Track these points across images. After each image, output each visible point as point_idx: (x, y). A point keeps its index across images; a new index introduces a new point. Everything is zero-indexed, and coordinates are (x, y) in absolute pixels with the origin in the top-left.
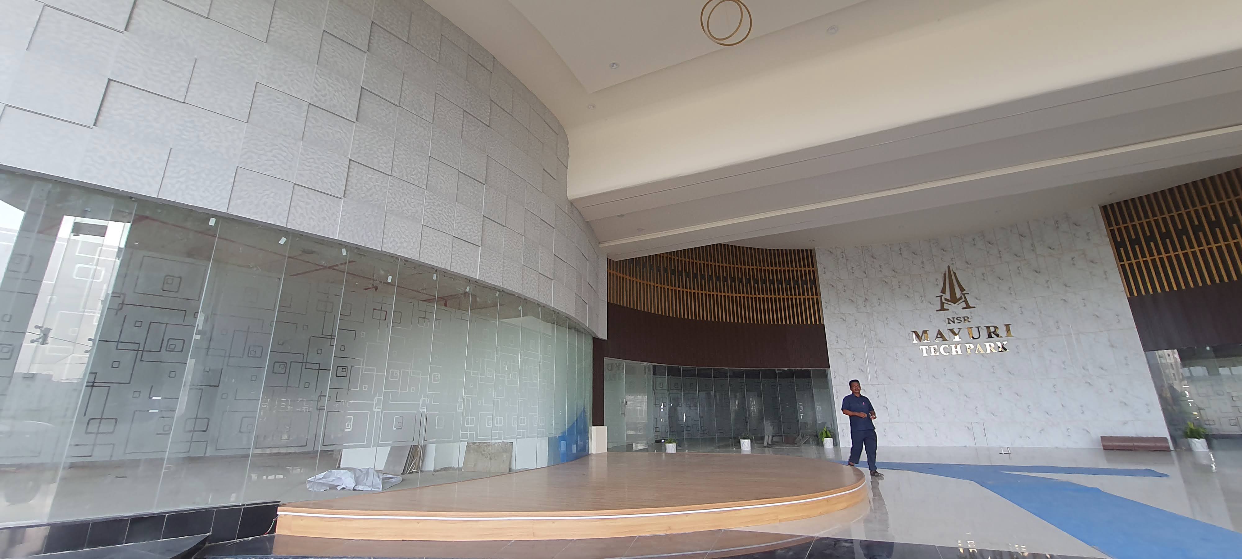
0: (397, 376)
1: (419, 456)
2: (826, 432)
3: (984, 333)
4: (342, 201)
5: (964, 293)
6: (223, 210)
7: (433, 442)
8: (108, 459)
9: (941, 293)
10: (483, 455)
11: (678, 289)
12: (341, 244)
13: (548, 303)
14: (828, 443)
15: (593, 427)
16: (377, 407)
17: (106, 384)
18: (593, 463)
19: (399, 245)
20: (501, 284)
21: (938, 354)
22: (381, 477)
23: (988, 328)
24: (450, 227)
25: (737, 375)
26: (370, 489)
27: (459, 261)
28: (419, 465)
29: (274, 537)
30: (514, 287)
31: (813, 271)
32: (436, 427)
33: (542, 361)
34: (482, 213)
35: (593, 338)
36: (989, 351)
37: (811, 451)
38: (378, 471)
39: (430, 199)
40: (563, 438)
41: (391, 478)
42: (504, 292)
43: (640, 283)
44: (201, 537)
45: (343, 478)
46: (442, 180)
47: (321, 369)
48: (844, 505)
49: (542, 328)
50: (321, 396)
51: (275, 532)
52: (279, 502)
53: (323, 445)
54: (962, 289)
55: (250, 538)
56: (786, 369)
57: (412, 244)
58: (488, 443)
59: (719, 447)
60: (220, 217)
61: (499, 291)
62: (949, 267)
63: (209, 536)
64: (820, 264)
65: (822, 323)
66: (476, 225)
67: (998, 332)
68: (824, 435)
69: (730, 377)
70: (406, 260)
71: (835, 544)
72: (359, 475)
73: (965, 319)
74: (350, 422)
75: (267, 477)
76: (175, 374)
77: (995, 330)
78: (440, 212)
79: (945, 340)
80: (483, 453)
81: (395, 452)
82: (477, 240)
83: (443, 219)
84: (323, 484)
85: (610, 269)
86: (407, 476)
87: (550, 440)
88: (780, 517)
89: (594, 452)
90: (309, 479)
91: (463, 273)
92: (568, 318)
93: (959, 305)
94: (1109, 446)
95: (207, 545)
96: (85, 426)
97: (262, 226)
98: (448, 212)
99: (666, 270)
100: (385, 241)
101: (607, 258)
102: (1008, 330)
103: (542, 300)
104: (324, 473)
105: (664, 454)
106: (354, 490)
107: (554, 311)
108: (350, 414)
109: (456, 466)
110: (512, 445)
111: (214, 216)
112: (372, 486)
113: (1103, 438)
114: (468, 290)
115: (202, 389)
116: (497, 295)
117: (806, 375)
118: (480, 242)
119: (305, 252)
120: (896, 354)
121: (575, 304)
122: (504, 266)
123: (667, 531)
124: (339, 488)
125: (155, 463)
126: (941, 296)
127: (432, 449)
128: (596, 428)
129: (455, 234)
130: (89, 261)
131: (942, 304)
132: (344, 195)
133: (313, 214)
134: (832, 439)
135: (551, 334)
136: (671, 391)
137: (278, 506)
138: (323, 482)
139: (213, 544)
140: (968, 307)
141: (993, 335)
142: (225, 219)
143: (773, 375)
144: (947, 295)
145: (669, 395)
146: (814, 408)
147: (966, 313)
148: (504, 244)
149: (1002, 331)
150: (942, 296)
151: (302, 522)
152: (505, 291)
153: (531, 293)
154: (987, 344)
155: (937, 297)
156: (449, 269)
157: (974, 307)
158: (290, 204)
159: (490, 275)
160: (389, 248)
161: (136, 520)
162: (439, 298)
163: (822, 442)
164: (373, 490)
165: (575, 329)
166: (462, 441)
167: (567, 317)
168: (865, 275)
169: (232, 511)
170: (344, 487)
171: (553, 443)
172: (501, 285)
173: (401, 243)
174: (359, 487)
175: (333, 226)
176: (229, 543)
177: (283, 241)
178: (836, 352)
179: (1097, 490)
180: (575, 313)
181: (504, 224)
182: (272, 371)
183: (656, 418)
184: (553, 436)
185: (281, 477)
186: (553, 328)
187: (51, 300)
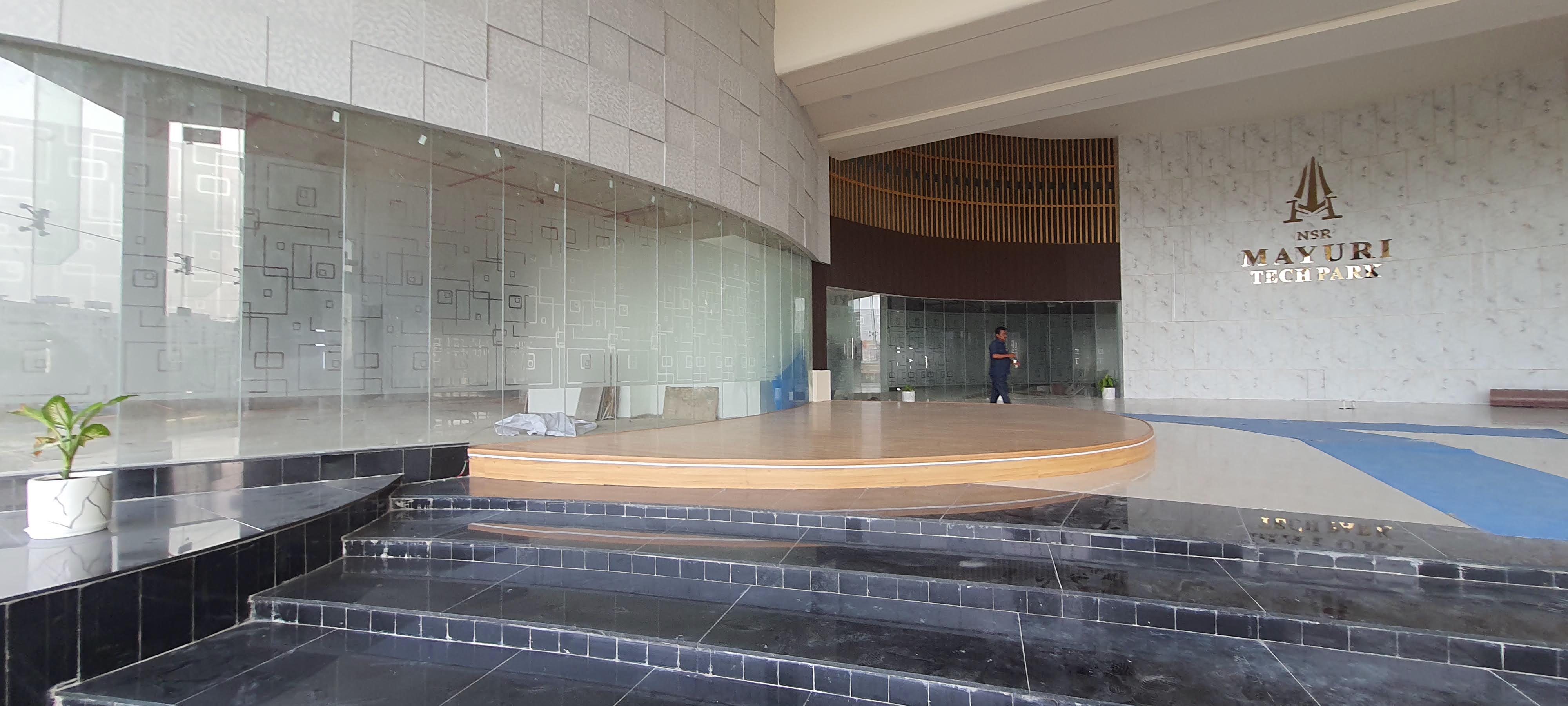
0: (578, 308)
1: (612, 401)
2: (1107, 381)
3: (1349, 252)
4: (486, 84)
5: (1329, 195)
6: (347, 101)
7: (628, 384)
8: (284, 395)
9: (1295, 196)
10: (684, 401)
11: (922, 198)
12: (493, 143)
13: (754, 217)
14: (1109, 393)
15: (814, 371)
16: (560, 343)
17: (264, 316)
18: (814, 411)
19: (563, 142)
20: (694, 192)
21: (1276, 281)
22: (574, 423)
23: (1356, 245)
24: (624, 116)
25: (995, 310)
26: (563, 435)
27: (639, 162)
28: (613, 411)
29: (468, 479)
30: (710, 194)
31: (1112, 169)
32: (629, 368)
33: (748, 289)
34: (663, 96)
35: (813, 262)
36: (1350, 277)
37: (1086, 402)
38: (569, 417)
39: (595, 78)
40: (777, 383)
41: (585, 424)
42: (698, 203)
43: (872, 190)
44: (394, 476)
45: (533, 422)
46: (609, 50)
47: (492, 299)
48: (1123, 460)
49: (746, 248)
50: (495, 330)
51: (468, 474)
52: (468, 443)
53: (506, 385)
54: (1327, 190)
55: (444, 480)
56: (1062, 302)
57: (579, 141)
58: (690, 389)
59: (968, 397)
60: (345, 110)
61: (692, 201)
62: (1313, 159)
63: (402, 476)
64: (1123, 158)
65: (1117, 241)
66: (657, 113)
67: (1370, 251)
68: (1105, 384)
69: (987, 312)
70: (574, 163)
71: (1107, 502)
72: (549, 420)
73: (1325, 233)
74: (532, 359)
75: (452, 421)
76: (333, 304)
77: (1366, 249)
78: (610, 96)
79: (1289, 262)
80: (685, 399)
81: (586, 394)
82: (660, 133)
83: (615, 106)
84: (512, 429)
85: (834, 172)
86: (602, 422)
87: (762, 383)
88: (1040, 472)
89: (815, 400)
90: (497, 423)
91: (645, 179)
92: (780, 236)
93: (1319, 214)
94: (1503, 401)
95: (402, 485)
96: (253, 360)
97: (396, 121)
98: (621, 97)
99: (907, 173)
100: (545, 137)
101: (830, 158)
102: (1386, 250)
103: (747, 213)
104: (512, 417)
105: (899, 403)
106: (546, 435)
107: (761, 227)
108: (531, 351)
109: (655, 413)
110: (718, 391)
111: (338, 109)
112: (565, 432)
113: (1494, 392)
114: (653, 201)
115: (365, 321)
116: (690, 207)
117: (1088, 309)
118: (664, 138)
119: (453, 155)
120: (1217, 282)
121: (789, 219)
122: (696, 169)
123: (902, 483)
124: (530, 433)
125: (333, 402)
126: (1294, 202)
127: (626, 393)
128: (818, 373)
129: (631, 126)
130: (211, 170)
131: (1294, 212)
132: (487, 76)
133: (453, 103)
134: (1114, 389)
135: (758, 257)
136: (910, 329)
137: (468, 447)
138: (511, 426)
139: (407, 484)
140: (1332, 216)
141: (1361, 255)
142: (351, 113)
143: (1044, 310)
144: (1304, 201)
145: (907, 334)
146: (1094, 351)
147: (1328, 224)
148: (695, 139)
149: (1376, 250)
150: (1296, 201)
151: (495, 465)
152: (700, 201)
153: (733, 204)
154: (1350, 268)
155: (1288, 202)
156: (627, 173)
157: (1341, 216)
158: (424, 91)
159: (680, 182)
160: (552, 146)
161: (327, 459)
162: (620, 213)
163: (1101, 392)
164: (567, 435)
165: (789, 250)
166: (659, 384)
167: (778, 235)
168: (1186, 174)
169: (421, 452)
170: (535, 432)
171: (766, 389)
172: (694, 194)
173: (566, 140)
174: (551, 433)
175: (480, 118)
176: (424, 483)
177: (423, 140)
178: (1132, 279)
179: (1469, 451)
180: (789, 229)
181: (693, 112)
182: (437, 302)
183: (891, 361)
184: (766, 380)
185: (467, 421)
186: (762, 250)
187: (182, 218)
